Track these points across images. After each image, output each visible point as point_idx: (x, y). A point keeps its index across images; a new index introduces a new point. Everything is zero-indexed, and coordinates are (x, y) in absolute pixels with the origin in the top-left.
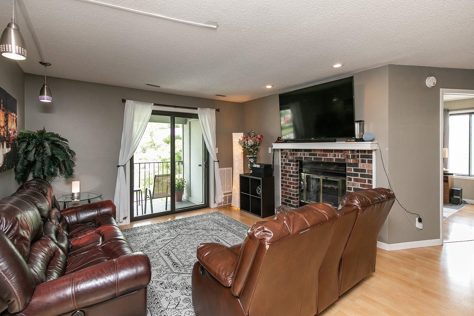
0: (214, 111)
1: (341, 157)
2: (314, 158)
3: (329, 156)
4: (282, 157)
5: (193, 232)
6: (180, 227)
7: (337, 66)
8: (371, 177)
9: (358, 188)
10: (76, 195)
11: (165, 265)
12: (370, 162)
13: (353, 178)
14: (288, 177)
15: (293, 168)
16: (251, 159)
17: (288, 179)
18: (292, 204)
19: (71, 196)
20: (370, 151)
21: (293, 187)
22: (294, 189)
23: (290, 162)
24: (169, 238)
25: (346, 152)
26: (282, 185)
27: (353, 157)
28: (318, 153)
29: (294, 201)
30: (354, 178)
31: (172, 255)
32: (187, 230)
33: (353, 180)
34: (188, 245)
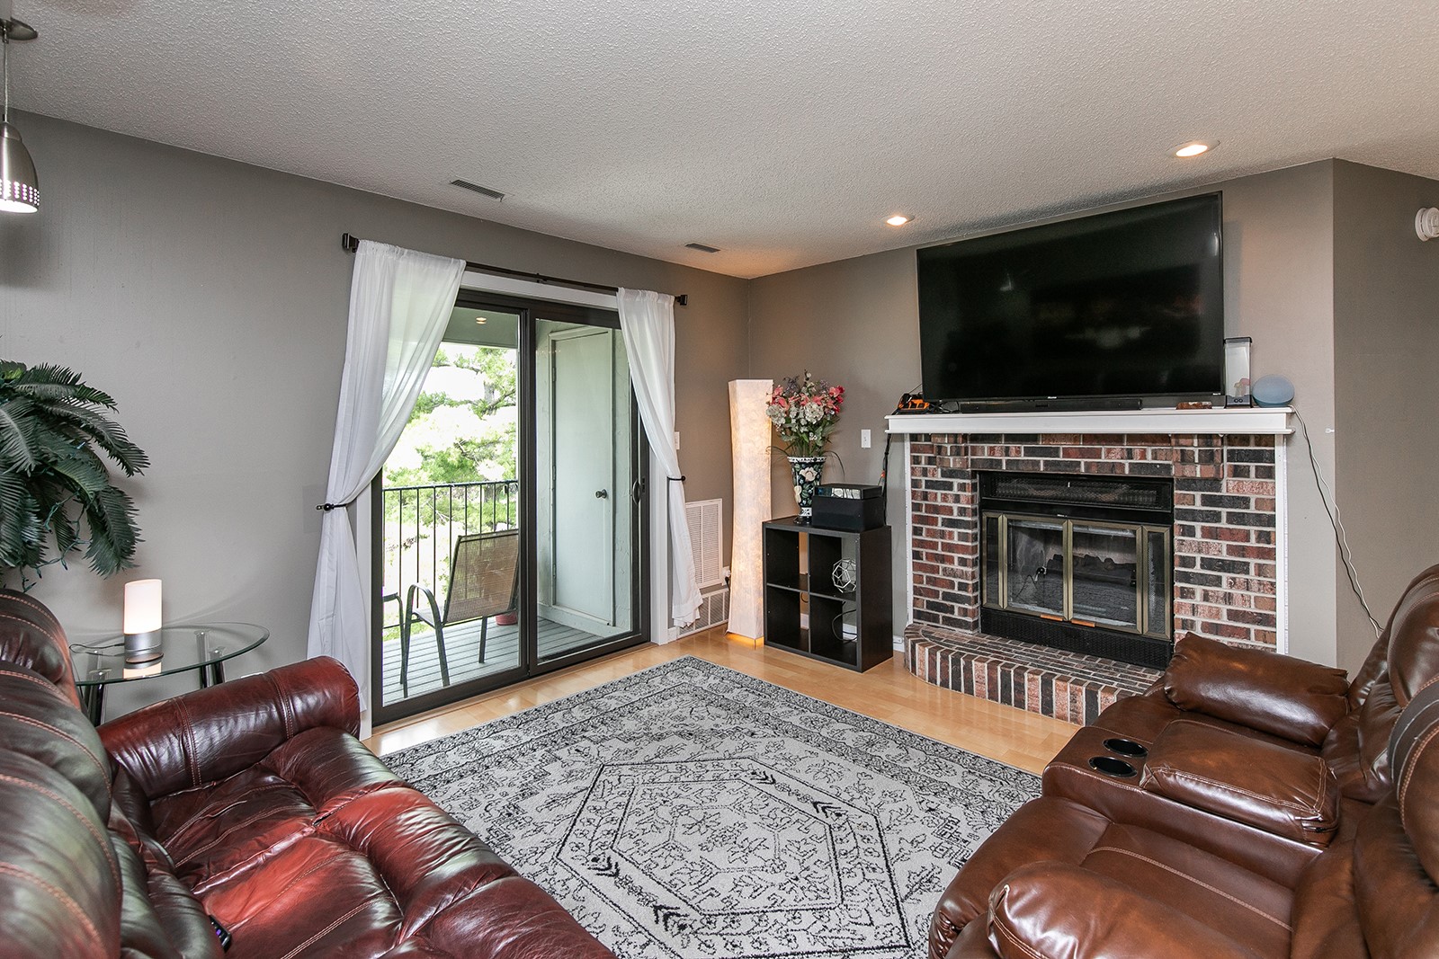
0: (670, 304)
1: (1155, 458)
2: (1045, 461)
3: (1107, 457)
4: (916, 460)
5: (650, 750)
6: (586, 734)
7: (1193, 150)
8: (1271, 521)
9: (1219, 560)
10: (143, 646)
11: (626, 927)
12: (1270, 473)
13: (1198, 526)
14: (939, 527)
15: (960, 499)
16: (807, 469)
17: (942, 534)
18: (956, 615)
19: (121, 650)
20: (1268, 439)
21: (963, 562)
22: (965, 565)
23: (950, 477)
24: (568, 788)
25: (1182, 441)
26: (916, 555)
27: (1208, 458)
28: (1061, 447)
29: (966, 606)
30: (1203, 528)
31: (626, 869)
32: (622, 745)
33: (1198, 533)
34: (664, 812)
